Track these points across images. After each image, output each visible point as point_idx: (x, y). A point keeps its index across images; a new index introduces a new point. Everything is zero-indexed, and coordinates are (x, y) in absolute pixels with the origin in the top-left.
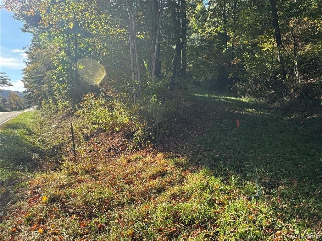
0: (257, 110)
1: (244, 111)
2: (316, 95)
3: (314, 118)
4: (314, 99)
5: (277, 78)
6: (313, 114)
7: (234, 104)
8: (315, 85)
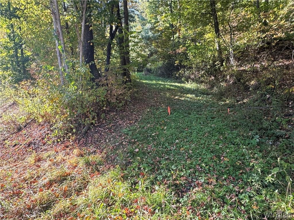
0: (197, 96)
1: (184, 97)
2: (247, 81)
3: (244, 103)
4: (245, 85)
5: (216, 65)
6: (244, 99)
7: (176, 90)
8: (247, 71)
